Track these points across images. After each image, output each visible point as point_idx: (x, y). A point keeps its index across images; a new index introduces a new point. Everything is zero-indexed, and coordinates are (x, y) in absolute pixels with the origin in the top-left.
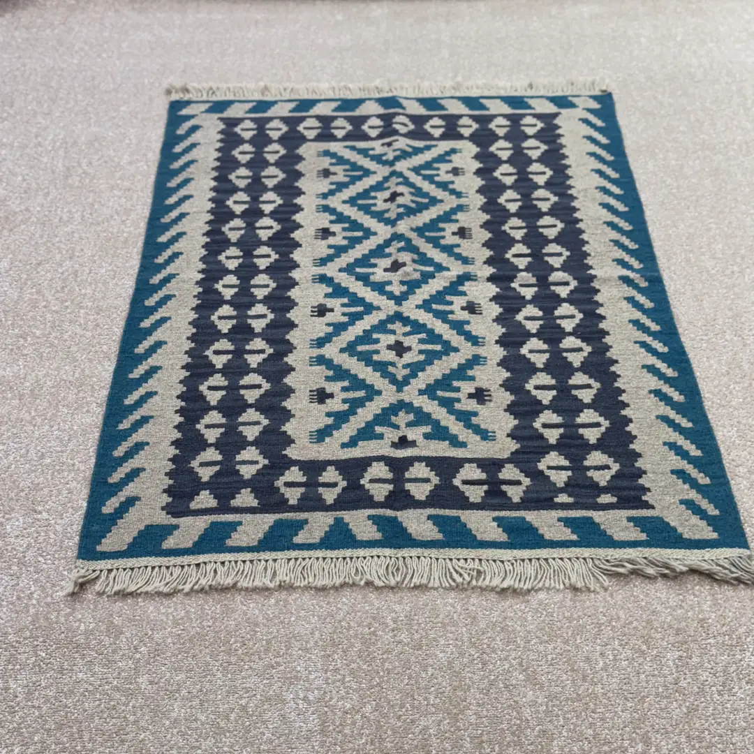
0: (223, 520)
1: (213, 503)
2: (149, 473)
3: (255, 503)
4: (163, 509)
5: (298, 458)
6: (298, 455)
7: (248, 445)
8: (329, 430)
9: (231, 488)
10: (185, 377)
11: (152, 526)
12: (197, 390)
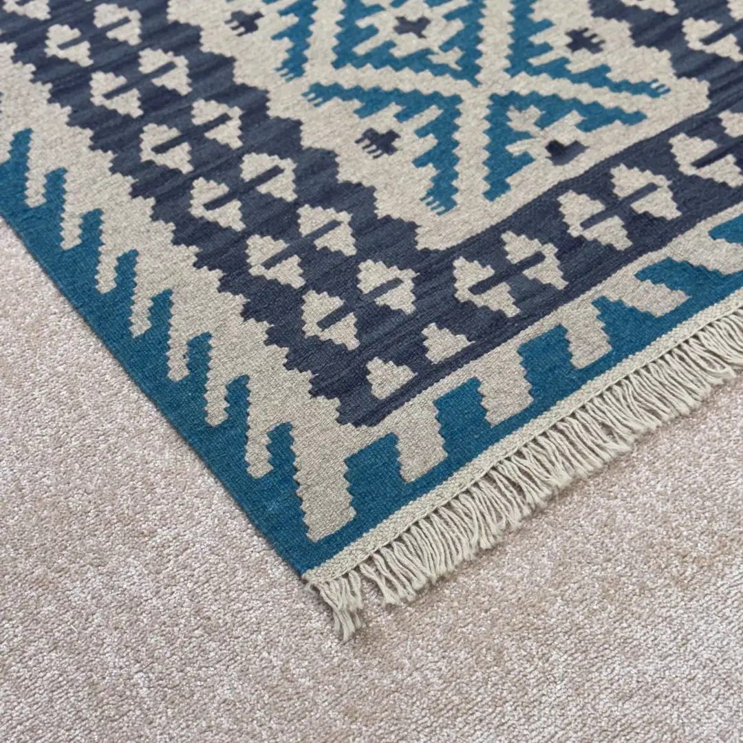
0: (447, 390)
1: (404, 374)
2: (259, 380)
3: (462, 342)
4: (341, 421)
5: (449, 245)
6: (442, 241)
7: (358, 263)
8: (444, 185)
9: (404, 337)
10: (153, 208)
11: (354, 456)
12: (192, 219)
